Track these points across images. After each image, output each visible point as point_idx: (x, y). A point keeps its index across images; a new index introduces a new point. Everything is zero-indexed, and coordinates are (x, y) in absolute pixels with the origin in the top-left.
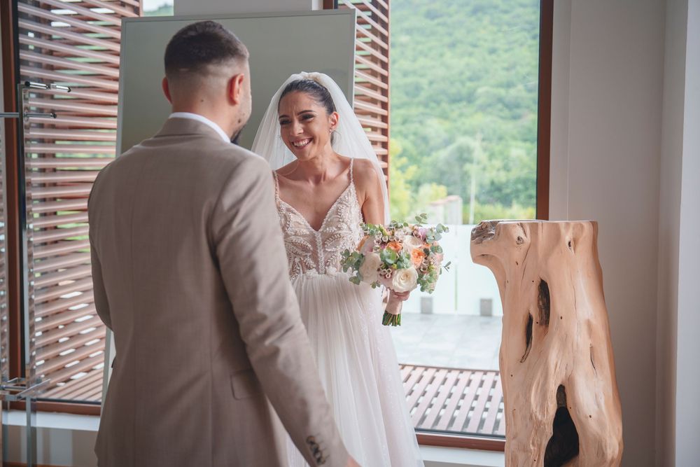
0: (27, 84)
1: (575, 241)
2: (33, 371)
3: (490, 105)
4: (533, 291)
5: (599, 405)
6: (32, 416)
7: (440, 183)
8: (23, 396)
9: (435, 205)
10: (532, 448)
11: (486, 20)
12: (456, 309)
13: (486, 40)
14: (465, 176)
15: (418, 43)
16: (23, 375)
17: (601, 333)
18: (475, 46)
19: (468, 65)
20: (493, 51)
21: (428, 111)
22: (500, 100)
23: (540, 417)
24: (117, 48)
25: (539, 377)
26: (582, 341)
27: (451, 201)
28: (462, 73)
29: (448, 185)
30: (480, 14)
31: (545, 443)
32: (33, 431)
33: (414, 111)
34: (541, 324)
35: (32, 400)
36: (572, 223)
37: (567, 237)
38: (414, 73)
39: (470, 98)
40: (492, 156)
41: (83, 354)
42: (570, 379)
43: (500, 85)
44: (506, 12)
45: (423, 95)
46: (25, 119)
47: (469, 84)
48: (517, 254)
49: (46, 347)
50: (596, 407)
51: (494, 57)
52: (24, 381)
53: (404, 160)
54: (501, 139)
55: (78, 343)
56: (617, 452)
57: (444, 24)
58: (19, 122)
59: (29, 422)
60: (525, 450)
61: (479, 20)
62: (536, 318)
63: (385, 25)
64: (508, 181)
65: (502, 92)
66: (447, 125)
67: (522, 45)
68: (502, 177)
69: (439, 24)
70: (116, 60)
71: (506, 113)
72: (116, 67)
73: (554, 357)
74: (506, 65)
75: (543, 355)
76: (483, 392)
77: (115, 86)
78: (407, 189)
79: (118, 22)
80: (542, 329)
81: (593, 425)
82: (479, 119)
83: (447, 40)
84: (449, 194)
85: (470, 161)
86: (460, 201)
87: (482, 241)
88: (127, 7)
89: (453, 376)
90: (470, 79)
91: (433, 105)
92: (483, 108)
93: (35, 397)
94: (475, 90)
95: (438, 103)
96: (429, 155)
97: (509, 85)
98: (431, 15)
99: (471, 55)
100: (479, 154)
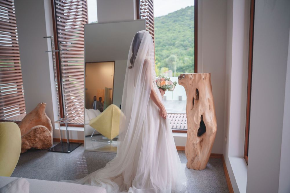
0: (61, 42)
1: (205, 78)
2: (66, 117)
3: (179, 46)
4: (195, 92)
5: (211, 119)
6: (67, 128)
7: (166, 67)
8: (64, 123)
9: (165, 73)
10: (194, 131)
11: (177, 23)
12: (172, 99)
13: (177, 29)
14: (173, 65)
15: (160, 30)
16: (64, 117)
17: (212, 101)
18: (175, 31)
19: (173, 36)
20: (179, 32)
21: (163, 48)
22: (182, 45)
23: (196, 123)
24: (83, 33)
25: (196, 113)
26: (207, 103)
27: (169, 72)
28: (171, 38)
29: (168, 68)
30: (176, 22)
31: (198, 129)
32: (68, 131)
33: (159, 48)
34: (197, 100)
35: (67, 124)
36: (204, 74)
37: (203, 77)
38: (159, 38)
39: (173, 45)
40: (180, 60)
41: (77, 113)
42: (204, 113)
43: (182, 41)
44: (182, 21)
45: (161, 44)
46: (61, 52)
47: (173, 41)
48: (190, 82)
49: (69, 111)
50: (210, 120)
51: (180, 33)
52: (64, 119)
53: (157, 61)
54: (182, 55)
55: (76, 110)
56: (215, 130)
57: (166, 25)
58: (59, 53)
59: (67, 129)
60: (193, 131)
61: (176, 24)
62: (195, 98)
63: (153, 24)
64: (184, 66)
65: (182, 43)
66: (168, 52)
67: (187, 30)
68: (182, 65)
69: (165, 25)
70: (83, 36)
71: (183, 48)
72: (83, 38)
73: (200, 108)
74: (183, 35)
75: (197, 108)
76: (181, 119)
77: (83, 43)
78: (158, 69)
79: (83, 26)
80: (197, 101)
81: (210, 124)
82: (176, 50)
83: (167, 29)
84: (169, 70)
85: (174, 61)
86: (172, 72)
87: (181, 79)
88: (84, 22)
89: (173, 115)
90: (174, 39)
91: (164, 46)
92: (177, 47)
93: (67, 123)
94: (175, 42)
95: (165, 46)
96: (163, 60)
97: (184, 41)
98: (163, 23)
99: (174, 33)
100: (176, 59)
